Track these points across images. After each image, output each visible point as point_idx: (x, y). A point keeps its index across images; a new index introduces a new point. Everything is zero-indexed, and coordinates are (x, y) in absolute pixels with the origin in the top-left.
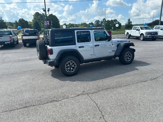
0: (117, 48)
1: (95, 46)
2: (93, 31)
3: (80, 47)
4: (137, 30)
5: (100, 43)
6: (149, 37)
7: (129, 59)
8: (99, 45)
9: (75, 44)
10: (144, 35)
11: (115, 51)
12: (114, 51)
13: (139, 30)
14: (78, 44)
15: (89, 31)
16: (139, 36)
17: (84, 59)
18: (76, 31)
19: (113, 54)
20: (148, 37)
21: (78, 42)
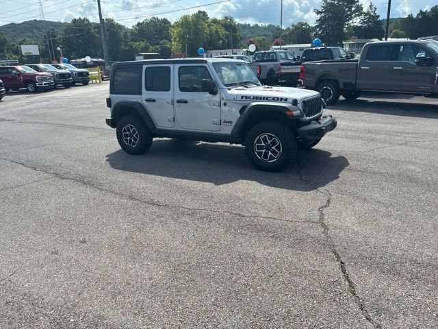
0: (239, 115)
1: (178, 102)
2: (178, 66)
3: (147, 100)
5: (191, 98)
7: (271, 158)
8: (186, 102)
9: (140, 93)
11: (234, 124)
12: (231, 122)
14: (146, 94)
15: (169, 68)
17: (158, 127)
18: (145, 67)
19: (227, 130)
21: (147, 89)
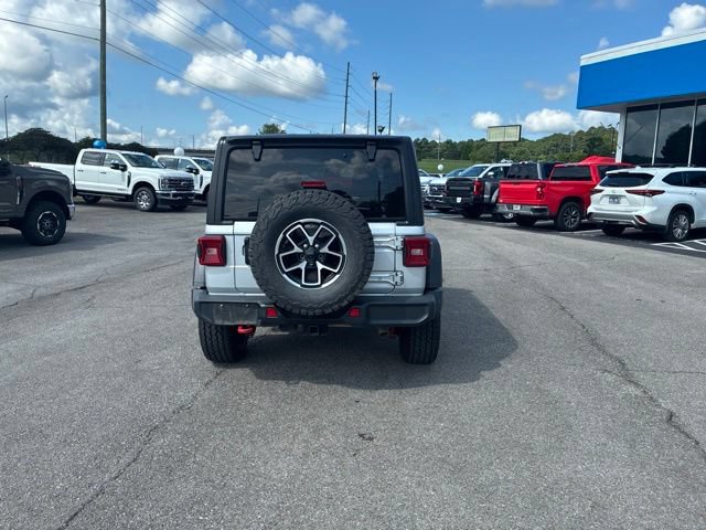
4: (116, 167)
6: (175, 195)
10: (157, 188)
13: (124, 168)
16: (130, 193)
20: (171, 198)
